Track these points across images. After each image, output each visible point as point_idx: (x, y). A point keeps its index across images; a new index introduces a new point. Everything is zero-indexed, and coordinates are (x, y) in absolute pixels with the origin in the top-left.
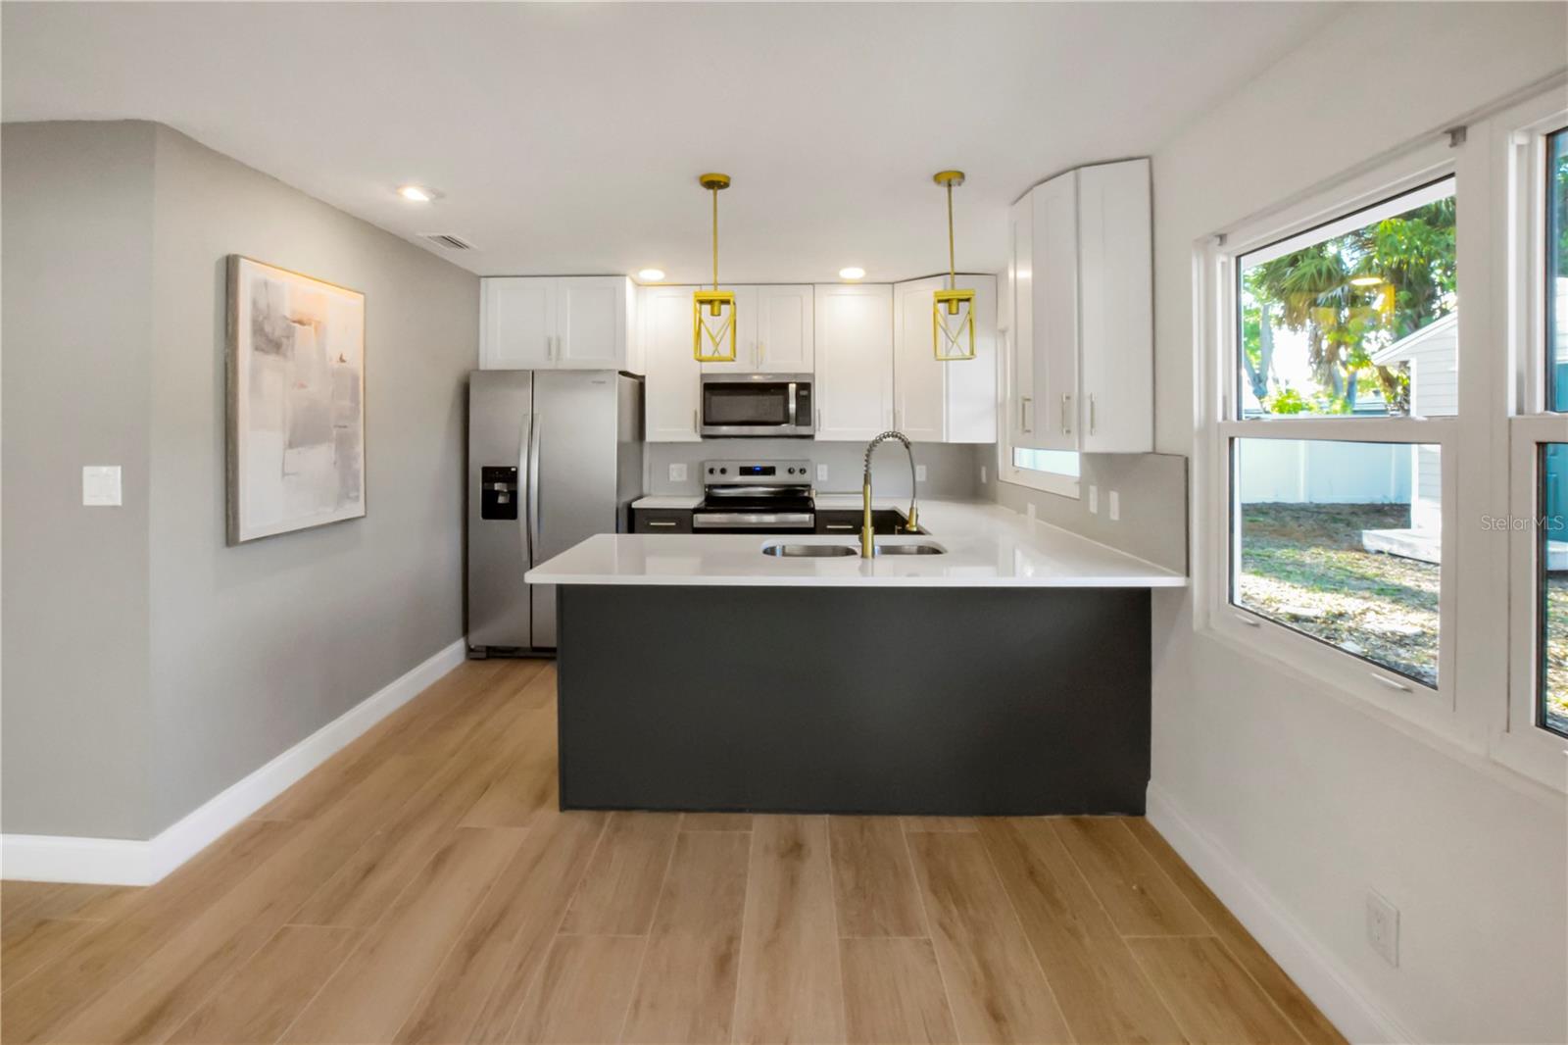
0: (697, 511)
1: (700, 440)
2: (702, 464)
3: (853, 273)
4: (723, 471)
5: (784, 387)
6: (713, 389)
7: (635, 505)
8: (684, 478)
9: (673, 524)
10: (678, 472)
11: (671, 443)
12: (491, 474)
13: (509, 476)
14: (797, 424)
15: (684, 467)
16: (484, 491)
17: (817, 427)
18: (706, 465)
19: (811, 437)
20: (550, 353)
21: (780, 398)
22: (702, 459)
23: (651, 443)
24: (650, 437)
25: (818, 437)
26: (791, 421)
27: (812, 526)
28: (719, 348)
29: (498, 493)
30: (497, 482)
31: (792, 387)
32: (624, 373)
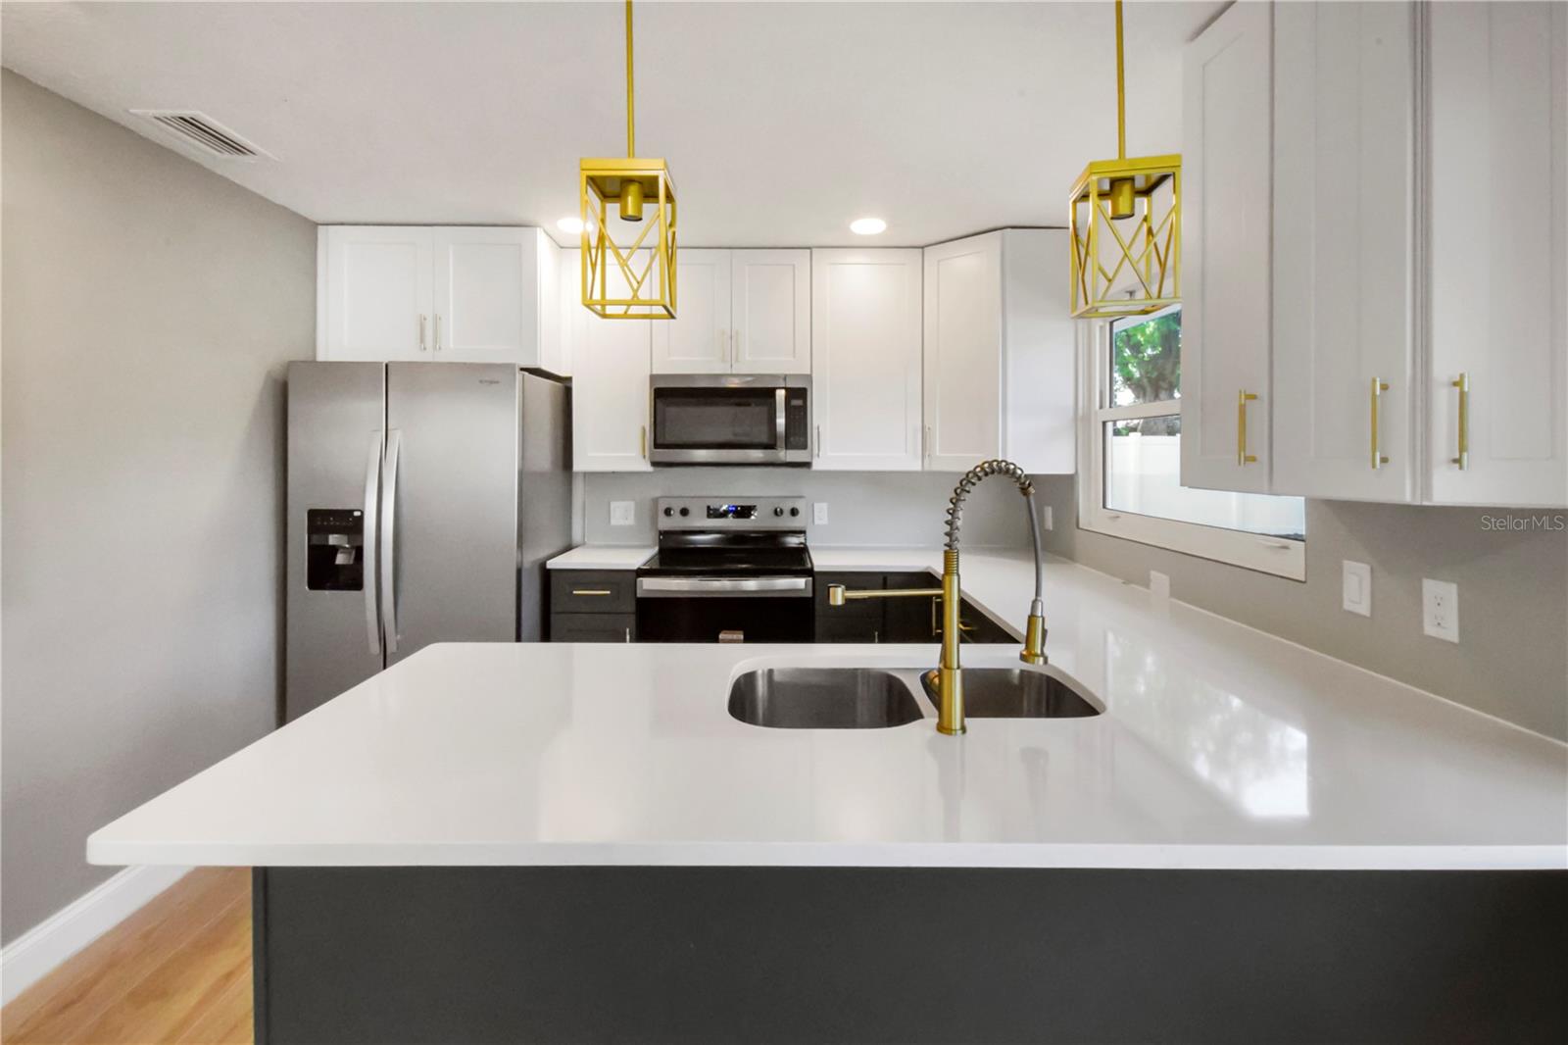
0: (642, 573)
1: (649, 468)
2: (655, 501)
3: (869, 226)
4: (684, 512)
5: (770, 393)
6: (669, 396)
7: (551, 564)
8: (631, 521)
9: (608, 592)
10: (623, 513)
11: (613, 472)
12: (322, 521)
13: (350, 523)
14: (788, 446)
15: (631, 505)
16: (311, 547)
17: (816, 451)
18: (661, 501)
19: (807, 465)
20: (422, 340)
21: (764, 410)
22: (657, 494)
23: (585, 474)
24: (579, 465)
25: (817, 466)
26: (778, 444)
27: (810, 595)
28: (639, 294)
29: (335, 550)
30: (333, 533)
31: (781, 394)
32: (537, 372)
